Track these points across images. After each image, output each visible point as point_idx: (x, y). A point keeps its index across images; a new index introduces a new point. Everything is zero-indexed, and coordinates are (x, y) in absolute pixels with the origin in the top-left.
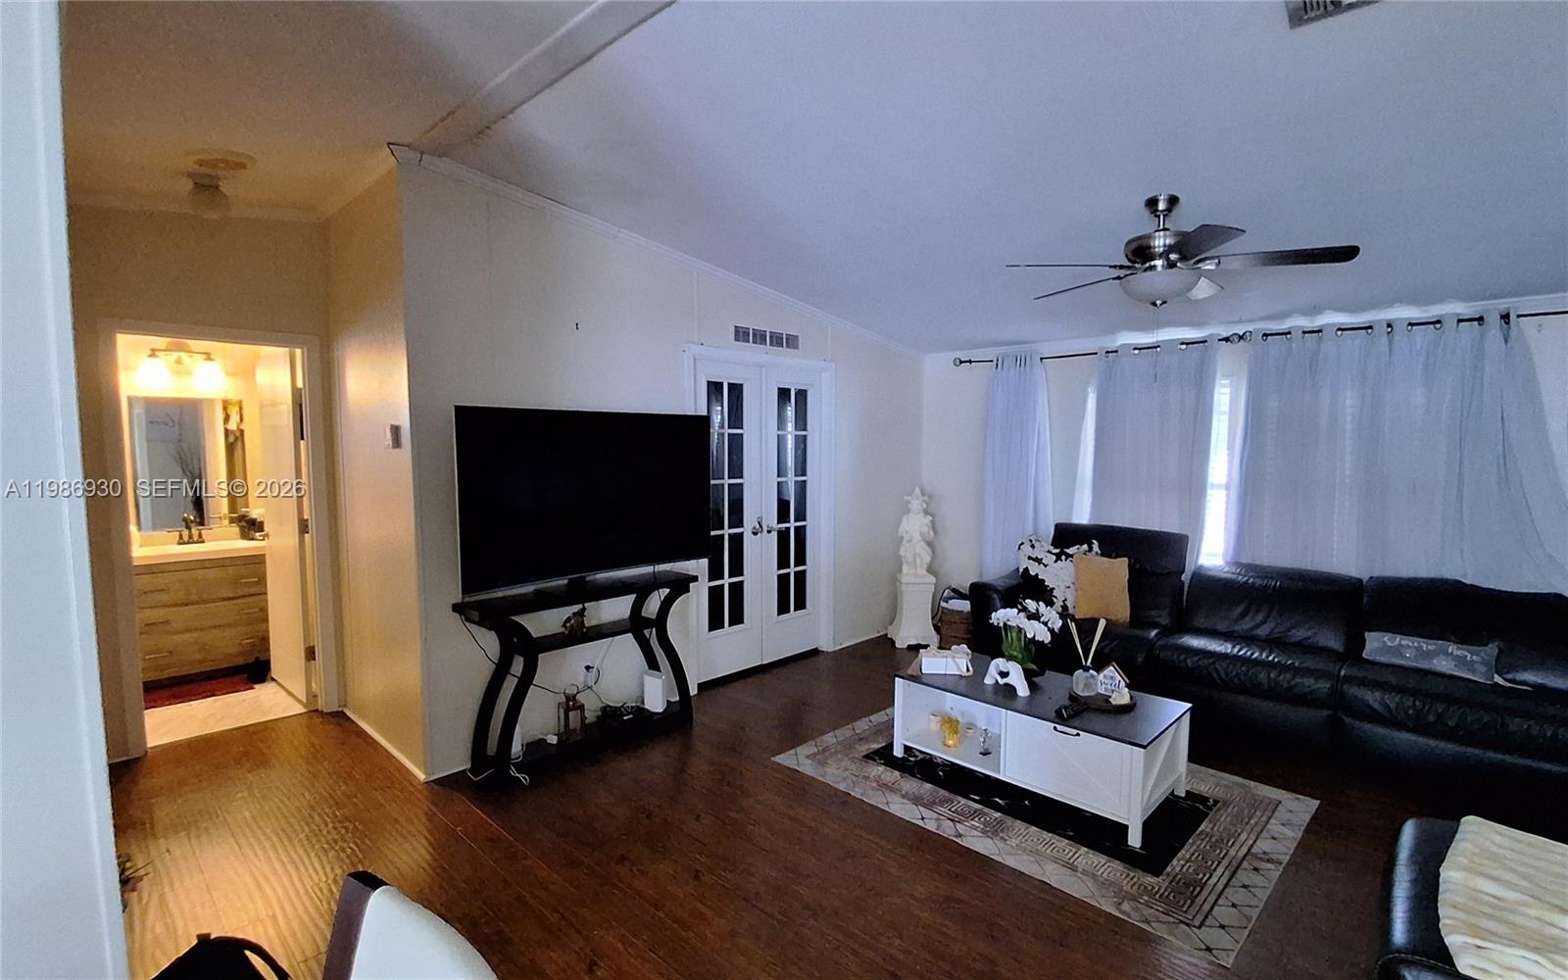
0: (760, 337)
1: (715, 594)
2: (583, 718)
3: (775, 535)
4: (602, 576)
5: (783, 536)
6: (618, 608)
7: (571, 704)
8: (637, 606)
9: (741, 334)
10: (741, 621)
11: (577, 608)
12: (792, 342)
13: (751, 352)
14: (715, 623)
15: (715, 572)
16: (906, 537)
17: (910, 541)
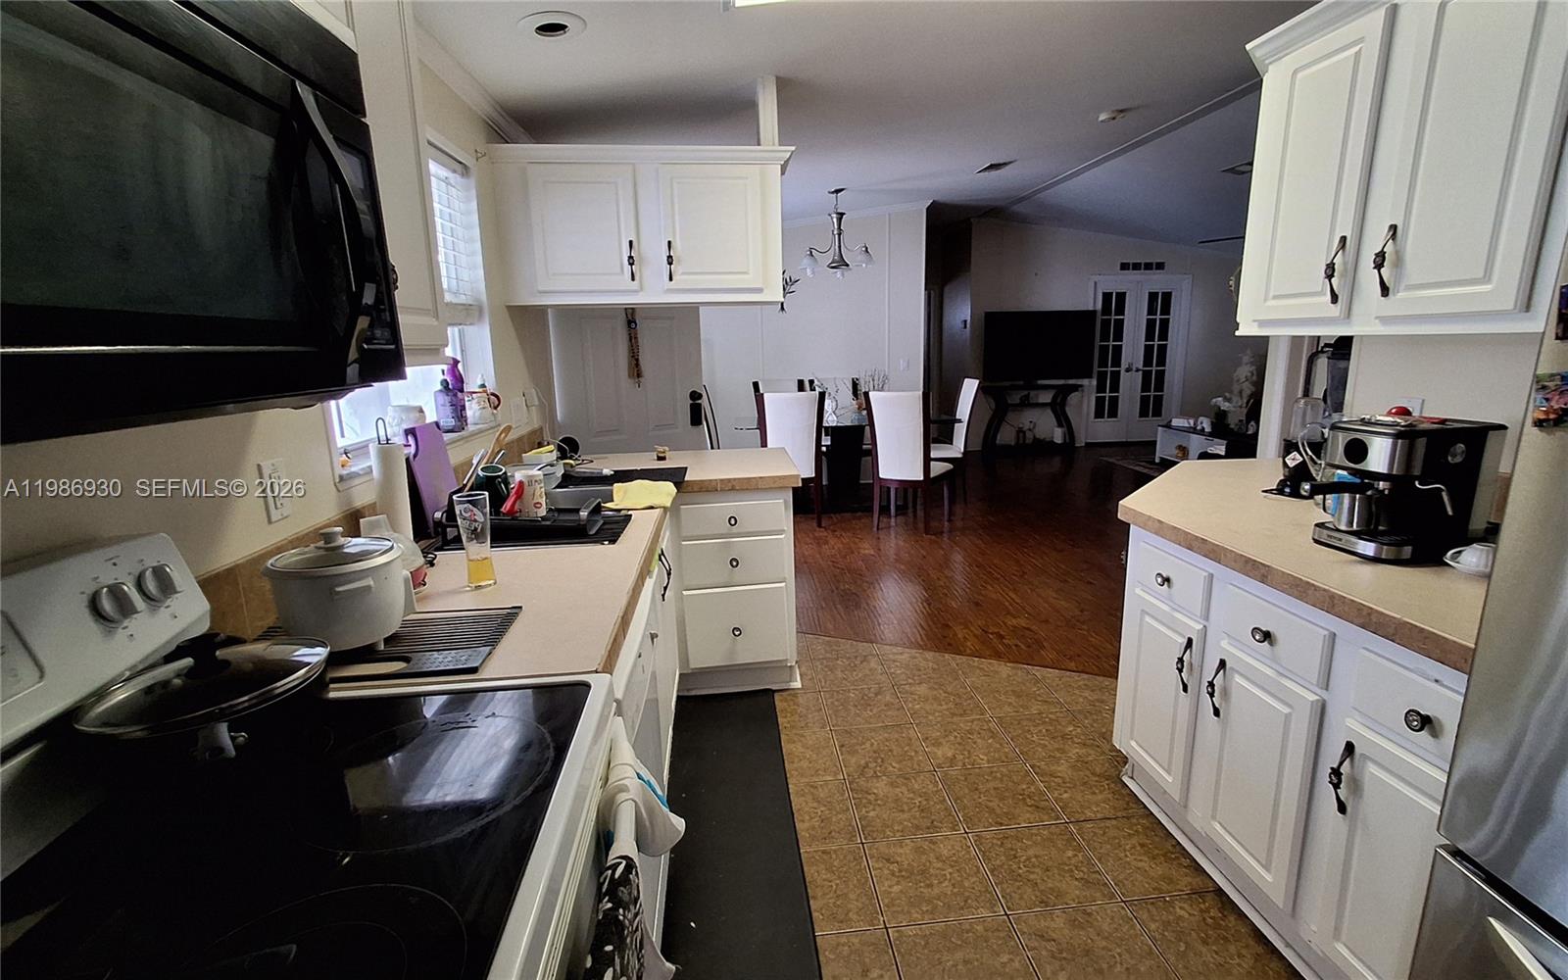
0: (1136, 267)
1: (1100, 402)
2: (1024, 441)
3: (1141, 372)
4: (1040, 382)
5: (1146, 376)
6: (1046, 397)
7: (1020, 431)
8: (1054, 398)
9: (1124, 267)
10: (1116, 416)
11: (1026, 393)
12: (1160, 266)
13: (1132, 276)
14: (1099, 414)
15: (1101, 388)
16: (1236, 379)
17: (1238, 381)
